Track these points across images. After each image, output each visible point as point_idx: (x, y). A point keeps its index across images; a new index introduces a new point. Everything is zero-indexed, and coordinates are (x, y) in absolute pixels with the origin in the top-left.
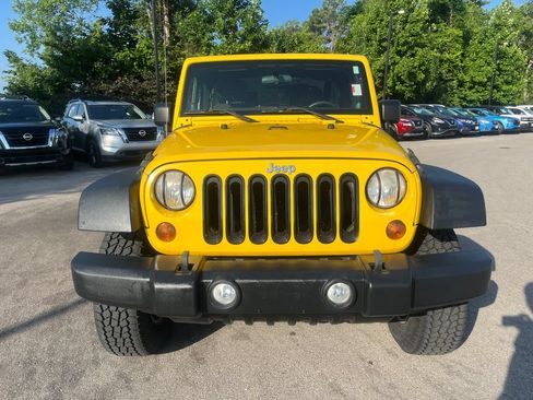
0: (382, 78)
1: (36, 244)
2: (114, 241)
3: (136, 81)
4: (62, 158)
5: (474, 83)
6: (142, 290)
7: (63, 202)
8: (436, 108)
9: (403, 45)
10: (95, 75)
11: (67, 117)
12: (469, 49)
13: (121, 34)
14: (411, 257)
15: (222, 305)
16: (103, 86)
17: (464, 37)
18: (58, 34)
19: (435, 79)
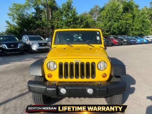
0: (110, 28)
1: (15, 76)
2: (37, 77)
3: (42, 29)
4: (21, 51)
5: (136, 29)
6: (44, 90)
7: (22, 64)
8: (125, 37)
9: (116, 19)
10: (31, 28)
11: (23, 40)
12: (134, 20)
13: (38, 16)
14: (108, 82)
15: (63, 94)
16: (33, 31)
17: (133, 17)
18: (21, 16)
19: (125, 28)
